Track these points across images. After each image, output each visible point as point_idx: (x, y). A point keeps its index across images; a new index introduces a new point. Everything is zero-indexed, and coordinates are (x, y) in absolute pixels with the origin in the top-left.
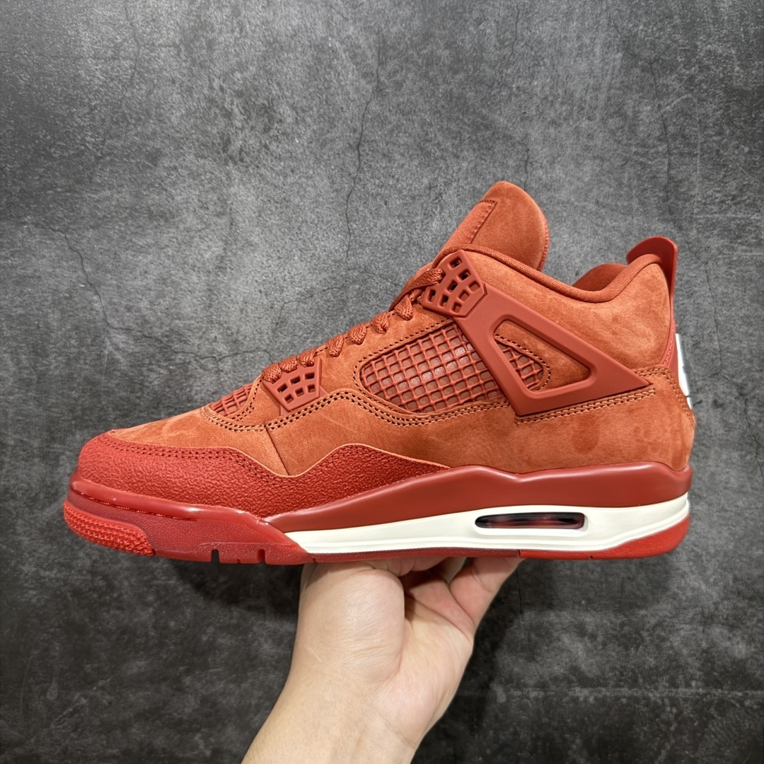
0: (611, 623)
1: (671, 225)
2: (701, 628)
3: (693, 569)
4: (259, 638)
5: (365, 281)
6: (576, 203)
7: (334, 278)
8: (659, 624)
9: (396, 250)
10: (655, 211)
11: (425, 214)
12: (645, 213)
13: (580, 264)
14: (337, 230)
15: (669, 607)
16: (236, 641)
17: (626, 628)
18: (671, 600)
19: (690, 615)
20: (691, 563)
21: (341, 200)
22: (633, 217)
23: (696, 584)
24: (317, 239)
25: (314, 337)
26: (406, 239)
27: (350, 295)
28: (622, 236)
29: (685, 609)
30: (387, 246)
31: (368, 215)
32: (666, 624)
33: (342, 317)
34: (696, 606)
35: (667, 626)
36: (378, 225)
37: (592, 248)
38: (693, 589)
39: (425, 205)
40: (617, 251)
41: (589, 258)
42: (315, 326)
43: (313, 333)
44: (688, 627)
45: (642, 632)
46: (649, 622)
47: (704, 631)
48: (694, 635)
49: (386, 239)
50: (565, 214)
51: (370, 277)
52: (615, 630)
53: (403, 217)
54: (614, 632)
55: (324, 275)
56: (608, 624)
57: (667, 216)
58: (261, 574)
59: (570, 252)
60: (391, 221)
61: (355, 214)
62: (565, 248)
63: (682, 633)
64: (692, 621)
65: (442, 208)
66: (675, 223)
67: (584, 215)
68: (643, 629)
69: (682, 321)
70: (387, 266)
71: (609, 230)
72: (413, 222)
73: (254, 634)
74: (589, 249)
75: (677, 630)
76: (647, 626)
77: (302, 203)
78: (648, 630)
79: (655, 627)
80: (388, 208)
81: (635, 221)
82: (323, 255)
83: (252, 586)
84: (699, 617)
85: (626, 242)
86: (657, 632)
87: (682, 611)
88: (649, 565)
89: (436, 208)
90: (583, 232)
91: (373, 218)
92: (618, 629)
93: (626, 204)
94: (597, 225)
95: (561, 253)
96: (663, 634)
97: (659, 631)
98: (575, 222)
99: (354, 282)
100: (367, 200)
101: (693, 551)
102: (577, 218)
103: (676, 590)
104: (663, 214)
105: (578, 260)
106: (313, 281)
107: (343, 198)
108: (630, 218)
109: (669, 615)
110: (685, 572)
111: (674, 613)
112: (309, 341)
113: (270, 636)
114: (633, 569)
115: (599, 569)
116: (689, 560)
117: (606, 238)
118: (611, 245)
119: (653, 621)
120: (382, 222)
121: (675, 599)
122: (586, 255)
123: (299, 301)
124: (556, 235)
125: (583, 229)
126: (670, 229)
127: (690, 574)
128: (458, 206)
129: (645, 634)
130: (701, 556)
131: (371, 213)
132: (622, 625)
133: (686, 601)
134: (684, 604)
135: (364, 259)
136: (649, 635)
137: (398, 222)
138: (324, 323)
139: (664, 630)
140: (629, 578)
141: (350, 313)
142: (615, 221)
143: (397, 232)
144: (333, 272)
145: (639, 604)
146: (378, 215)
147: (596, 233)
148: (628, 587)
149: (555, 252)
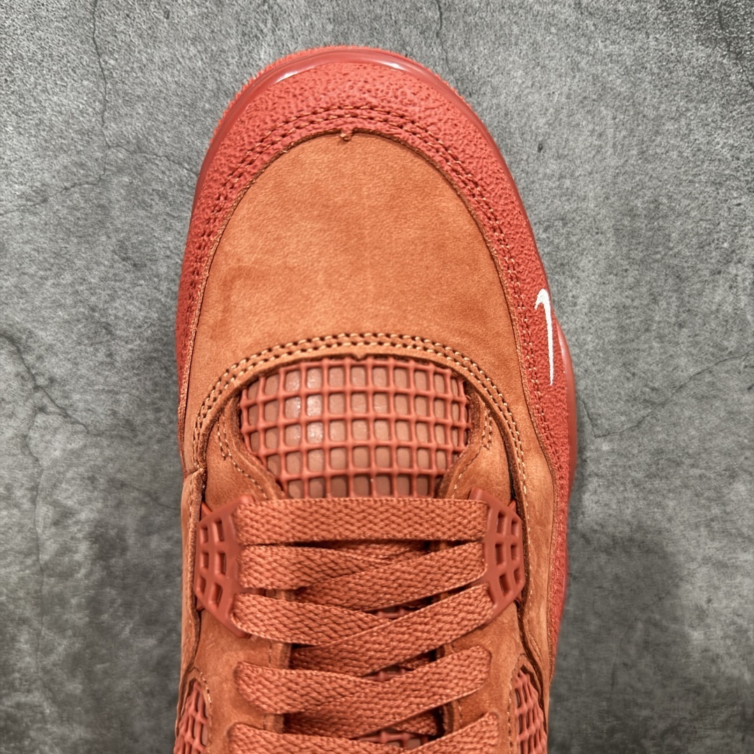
0: (594, 728)
1: (721, 49)
2: (739, 736)
3: (733, 650)
4: (41, 746)
5: (139, 168)
6: (537, 7)
7: (82, 165)
8: (672, 730)
9: (193, 106)
10: (692, 21)
11: (244, 34)
12: (672, 25)
13: (546, 129)
14: (80, 71)
15: (690, 705)
16: (6, 749)
17: (618, 736)
18: (692, 695)
19: (723, 717)
20: (729, 642)
21: (82, 13)
22: (648, 35)
23: (736, 673)
24: (45, 91)
25: (58, 275)
26: (211, 85)
27: (114, 196)
28: (627, 73)
29: (715, 708)
30: (176, 100)
31: (136, 41)
32: (683, 729)
33: (104, 238)
34: (733, 705)
35: (685, 732)
36: (156, 59)
37: (568, 97)
38: (730, 680)
39: (242, 17)
40: (617, 103)
41: (563, 116)
42: (57, 255)
43: (55, 269)
44: (718, 733)
45: (643, 741)
46: (655, 727)
47: (743, 739)
48: (727, 744)
49: (174, 86)
50: (515, 29)
51: (149, 160)
52: (601, 738)
53: (202, 41)
54: (599, 742)
55: (64, 159)
56: (590, 731)
57: (715, 31)
58: (28, 659)
59: (529, 106)
60: (180, 50)
61: (110, 39)
62: (518, 97)
63: (708, 742)
64: (725, 725)
65: (276, 21)
66: (729, 45)
67: (553, 30)
68: (645, 737)
69: (736, 236)
70: (179, 138)
71: (602, 62)
72: (223, 51)
73: (33, 740)
74: (563, 100)
75: (701, 738)
76: (652, 732)
77: (8, 22)
78: (653, 738)
79: (664, 734)
80: (172, 25)
81: (653, 43)
82: (58, 121)
83: (17, 675)
84: (737, 720)
85: (634, 85)
86: (668, 741)
87: (709, 711)
88: (658, 645)
89: (265, 22)
90: (552, 64)
91: (146, 46)
92: (605, 736)
93: (634, 8)
94: (579, 51)
95: (511, 107)
96: (677, 743)
97: (670, 740)
98: (535, 46)
99: (120, 170)
100: (132, 9)
101: (734, 623)
102: (539, 39)
103: (702, 681)
104: (707, 27)
105: (542, 121)
106: (46, 173)
107: (84, 7)
108: (642, 36)
109: (688, 716)
110: (718, 655)
111: (697, 714)
112: (49, 283)
113: (57, 745)
114: (632, 651)
115: (576, 652)
116: (725, 637)
117: (596, 77)
118: (605, 90)
119: (662, 726)
120: (163, 53)
121: (699, 694)
122: (557, 111)
123: (23, 210)
124: (500, 70)
125: (552, 58)
126: (719, 59)
127: (726, 657)
128: (307, 17)
129: (647, 743)
130: (746, 631)
131: (141, 36)
132: (612, 731)
133: (717, 697)
134: (713, 701)
135: (134, 125)
136: (655, 745)
137: (193, 50)
138: (73, 249)
139: (679, 738)
140: (625, 665)
141: (117, 230)
142: (613, 42)
143: (193, 72)
144: (79, 152)
145: (640, 701)
146: (154, 38)
147: (575, 67)
148: (623, 678)
149: (498, 106)
